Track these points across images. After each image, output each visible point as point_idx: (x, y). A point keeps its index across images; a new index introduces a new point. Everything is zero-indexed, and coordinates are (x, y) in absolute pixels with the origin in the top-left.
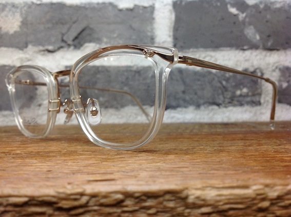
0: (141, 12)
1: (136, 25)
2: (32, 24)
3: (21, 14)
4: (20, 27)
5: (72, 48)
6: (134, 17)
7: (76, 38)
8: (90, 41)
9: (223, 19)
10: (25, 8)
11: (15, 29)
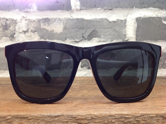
0: (120, 22)
1: (117, 29)
2: (68, 29)
3: (63, 24)
4: (63, 30)
5: (87, 40)
6: (117, 25)
7: (89, 35)
8: (95, 37)
9: (160, 27)
10: (65, 21)
11: (60, 31)
